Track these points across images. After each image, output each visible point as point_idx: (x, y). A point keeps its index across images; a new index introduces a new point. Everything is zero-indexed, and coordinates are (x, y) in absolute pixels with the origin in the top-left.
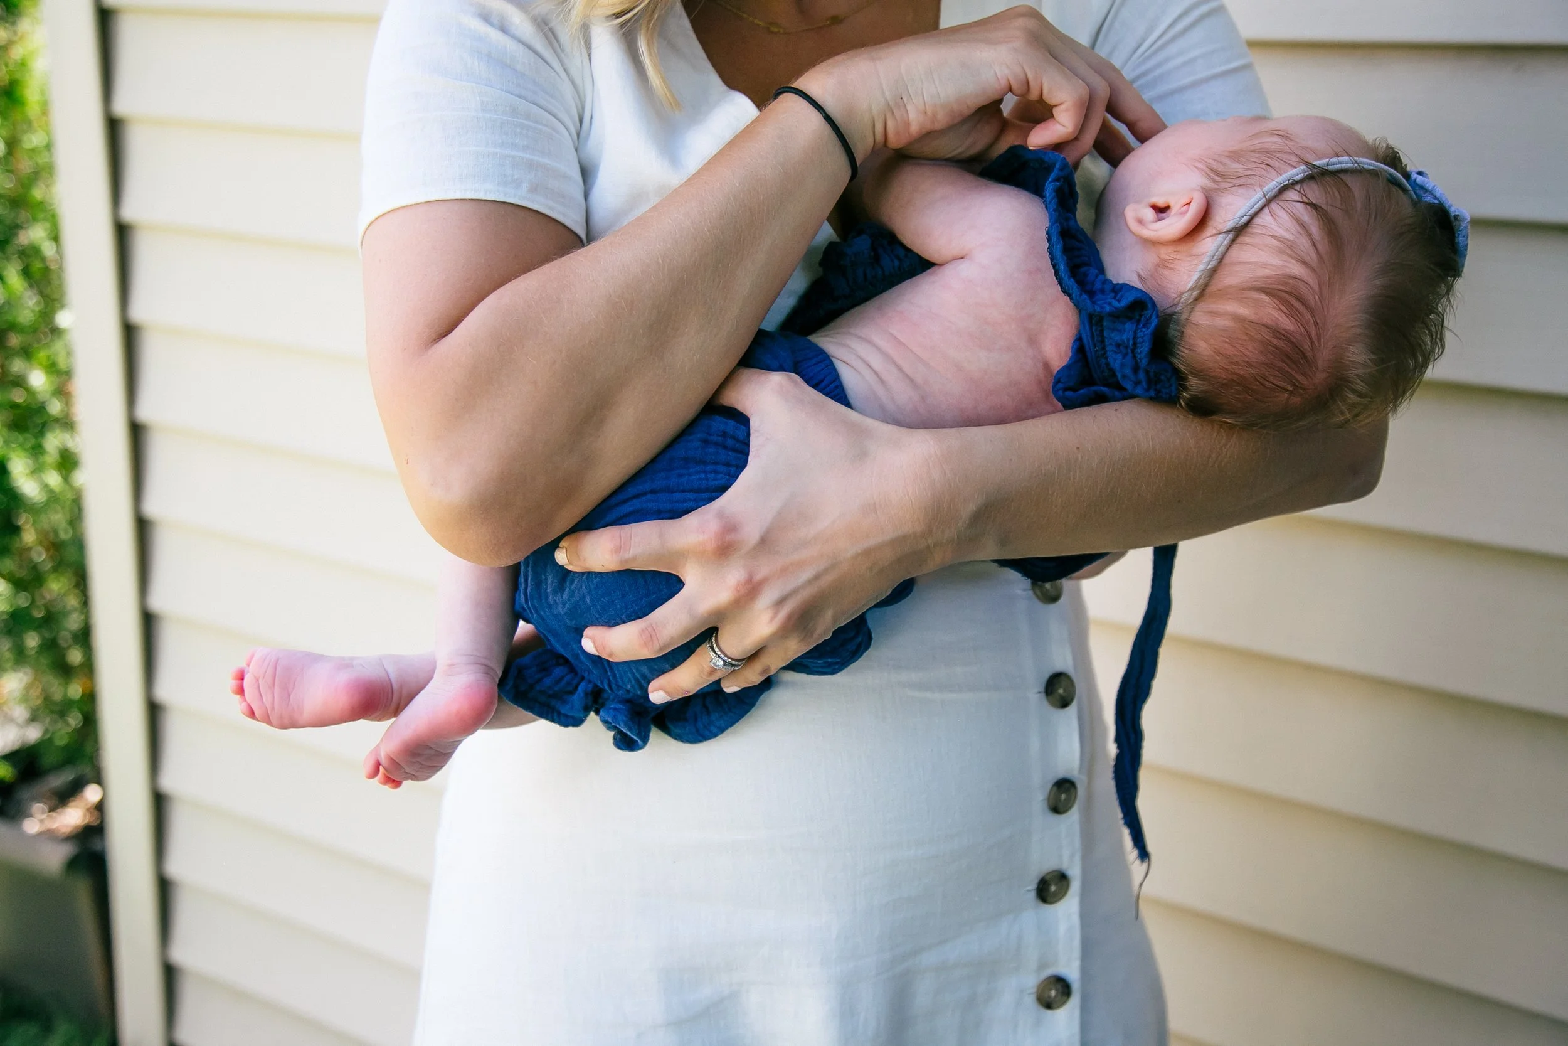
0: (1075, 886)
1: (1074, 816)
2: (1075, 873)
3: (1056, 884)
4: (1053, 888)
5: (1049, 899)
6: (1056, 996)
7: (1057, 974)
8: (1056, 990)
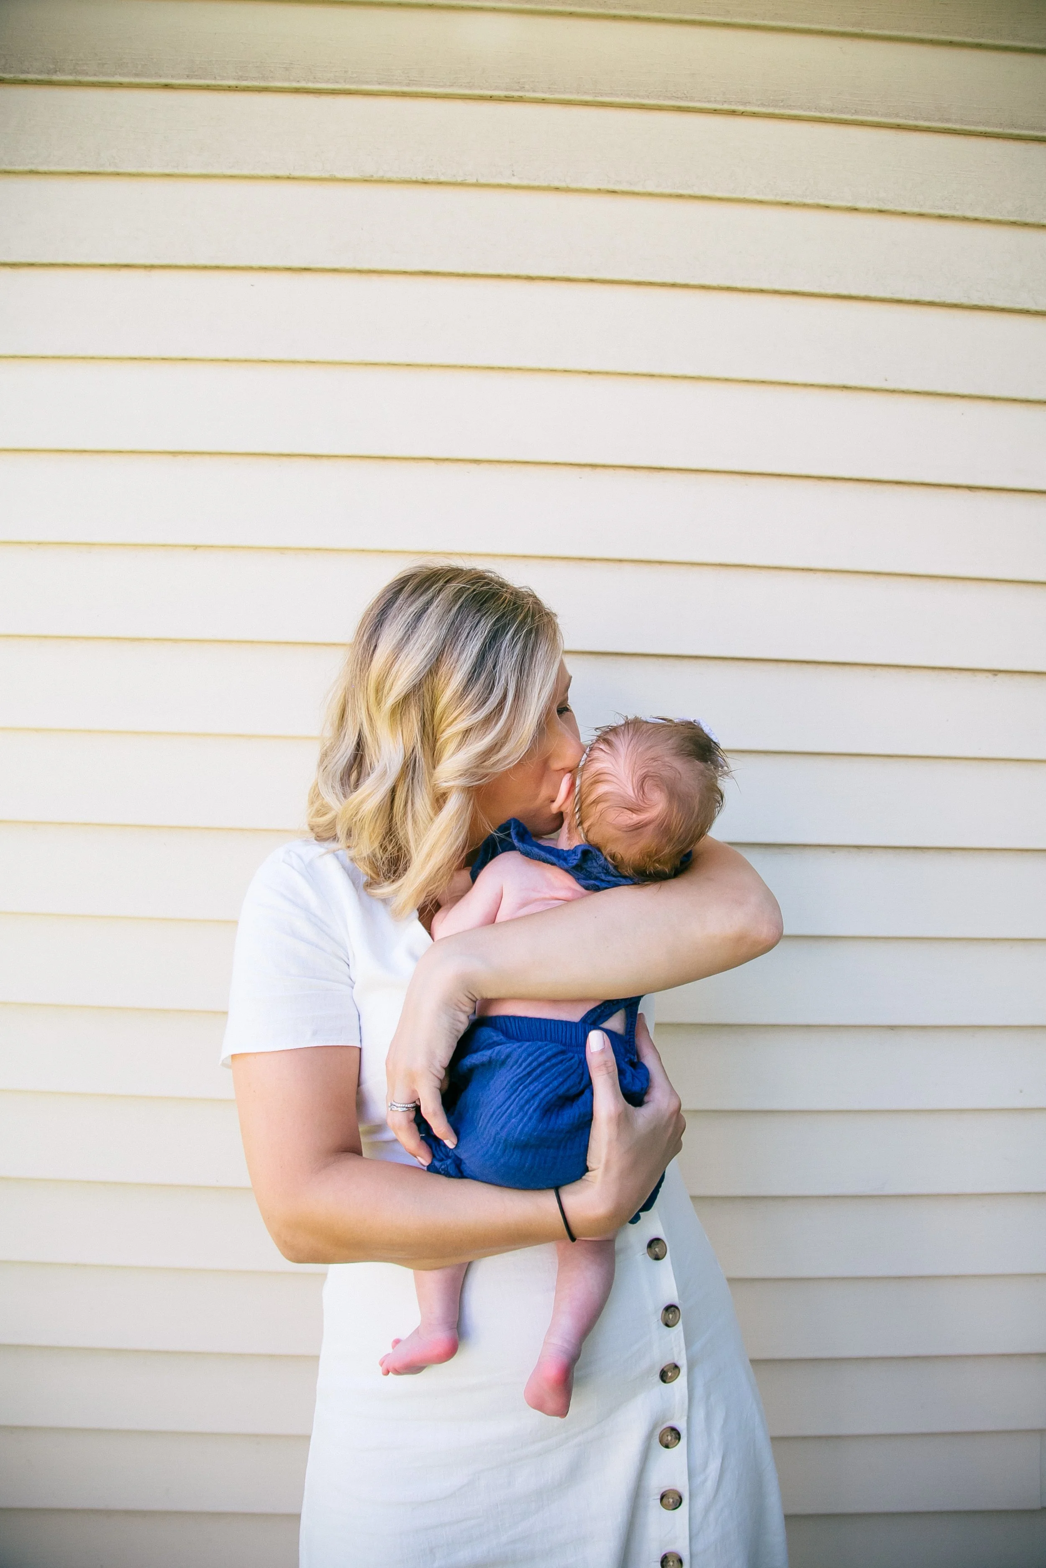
0: (684, 1371)
1: (679, 1327)
2: (683, 1363)
3: (671, 1372)
4: (670, 1374)
5: (667, 1381)
6: (671, 1440)
7: (671, 1426)
8: (671, 1436)
